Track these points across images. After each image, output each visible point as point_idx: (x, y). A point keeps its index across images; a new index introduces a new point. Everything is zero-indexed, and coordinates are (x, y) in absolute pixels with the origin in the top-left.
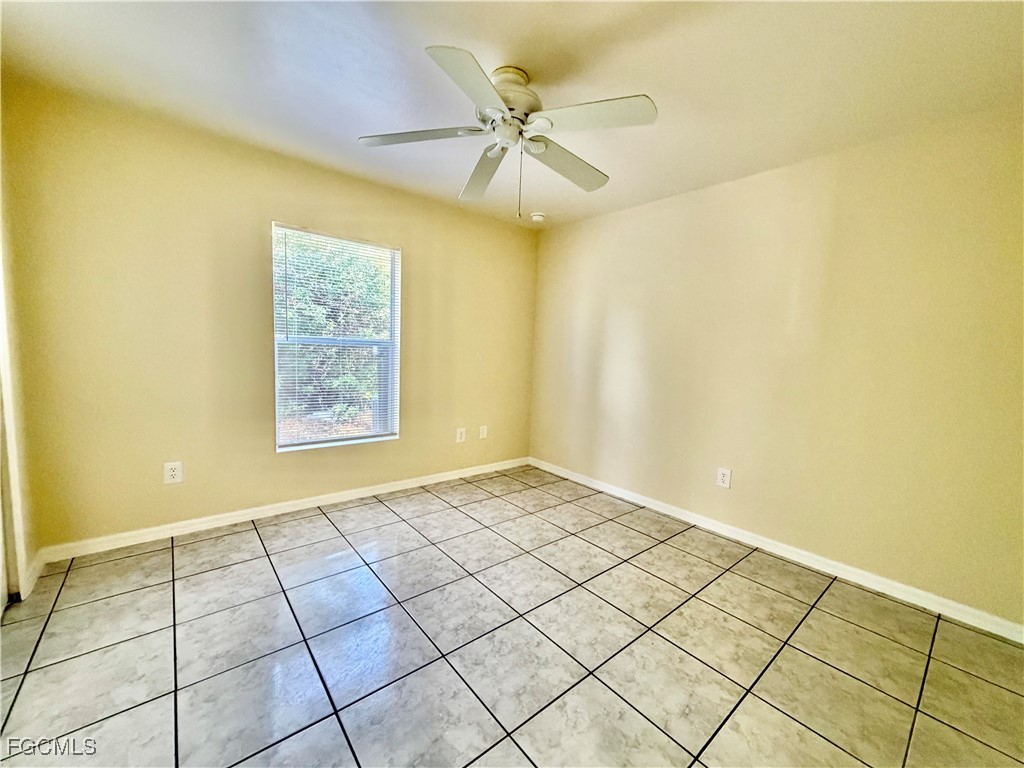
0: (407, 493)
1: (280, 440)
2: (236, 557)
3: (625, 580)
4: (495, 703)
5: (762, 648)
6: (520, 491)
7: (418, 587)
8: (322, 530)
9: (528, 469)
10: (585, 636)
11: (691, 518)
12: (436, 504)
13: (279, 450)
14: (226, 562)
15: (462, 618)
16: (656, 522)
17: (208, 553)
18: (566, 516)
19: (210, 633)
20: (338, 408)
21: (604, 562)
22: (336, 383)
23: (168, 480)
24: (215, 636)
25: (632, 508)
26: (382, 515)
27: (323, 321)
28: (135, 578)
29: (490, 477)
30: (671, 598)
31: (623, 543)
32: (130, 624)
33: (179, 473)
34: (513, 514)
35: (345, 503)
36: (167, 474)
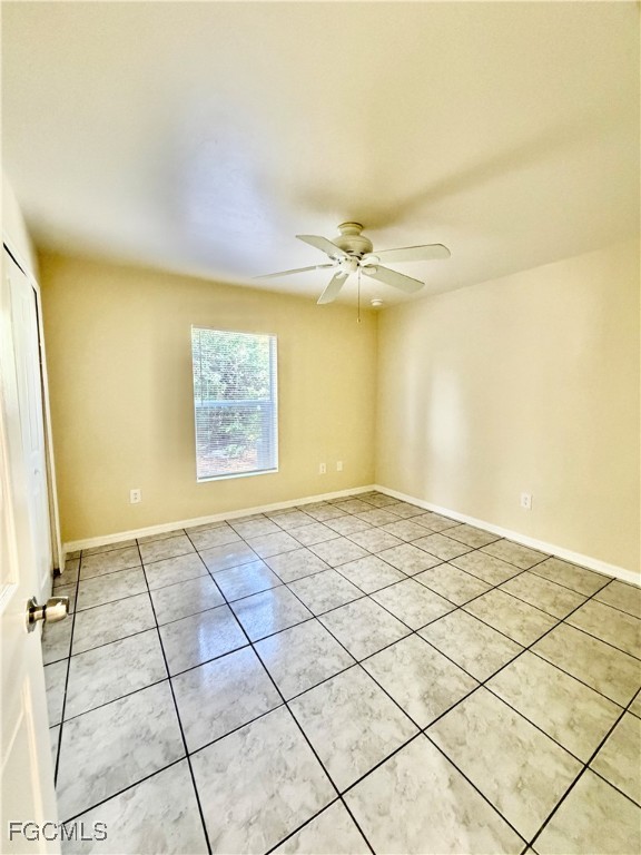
0: (285, 512)
1: (199, 475)
2: (178, 552)
3: (443, 575)
4: (350, 645)
5: (541, 623)
6: (368, 511)
7: (296, 575)
8: (229, 536)
9: (375, 494)
10: (411, 610)
11: (501, 532)
12: (306, 520)
13: (199, 481)
14: (171, 555)
15: (327, 595)
16: (472, 535)
17: (159, 550)
18: (402, 530)
19: (171, 596)
20: (230, 448)
21: (430, 562)
22: (228, 429)
23: (133, 501)
24: (173, 599)
25: (455, 524)
26: (268, 526)
27: (219, 384)
28: (120, 563)
29: (345, 500)
30: (477, 588)
31: (445, 549)
32: (123, 589)
33: (139, 496)
34: (362, 527)
35: (243, 518)
36: (132, 497)
